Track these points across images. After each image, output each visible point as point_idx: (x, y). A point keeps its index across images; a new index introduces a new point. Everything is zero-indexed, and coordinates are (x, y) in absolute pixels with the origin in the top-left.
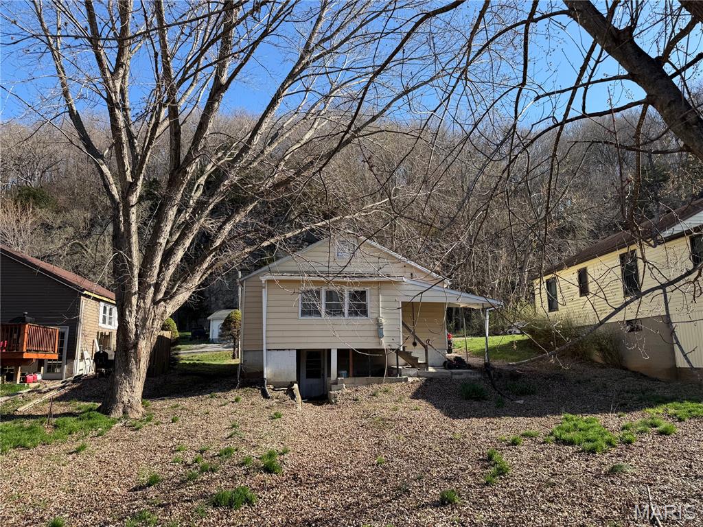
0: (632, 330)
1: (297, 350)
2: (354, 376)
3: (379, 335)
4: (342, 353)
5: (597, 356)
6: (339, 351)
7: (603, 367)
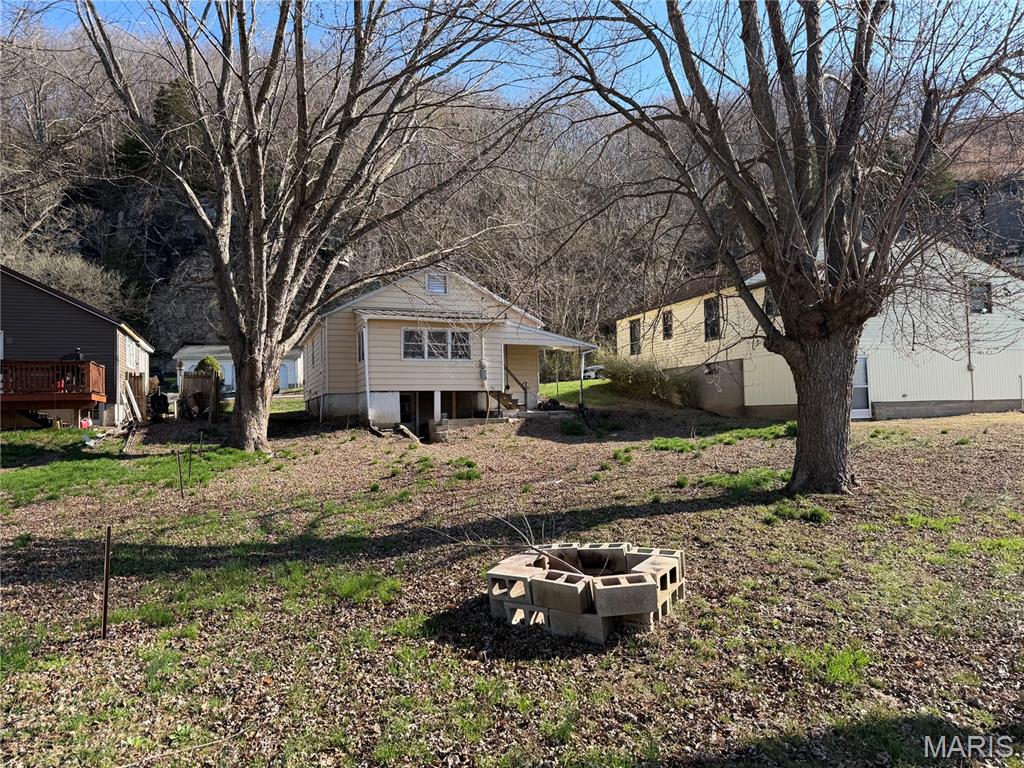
0: (710, 373)
1: (401, 392)
2: (457, 418)
3: (482, 376)
4: (445, 395)
5: (676, 399)
6: (443, 393)
7: (681, 408)
